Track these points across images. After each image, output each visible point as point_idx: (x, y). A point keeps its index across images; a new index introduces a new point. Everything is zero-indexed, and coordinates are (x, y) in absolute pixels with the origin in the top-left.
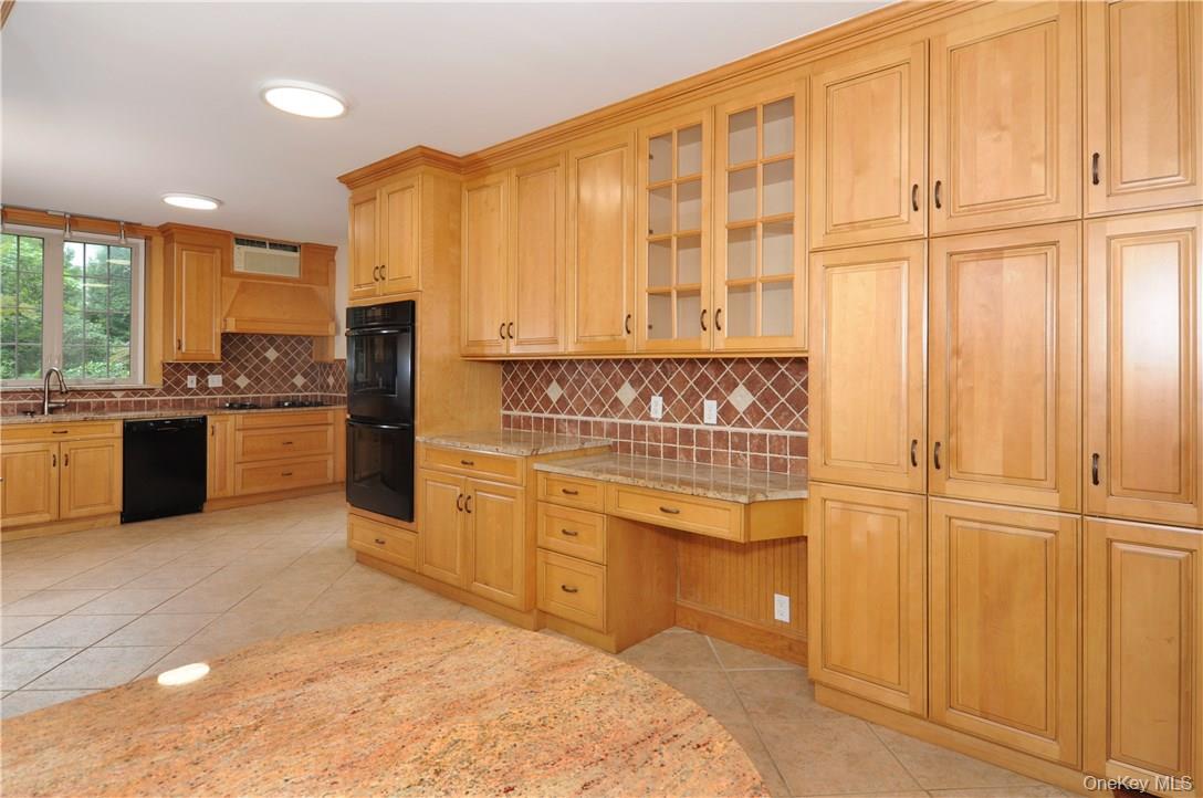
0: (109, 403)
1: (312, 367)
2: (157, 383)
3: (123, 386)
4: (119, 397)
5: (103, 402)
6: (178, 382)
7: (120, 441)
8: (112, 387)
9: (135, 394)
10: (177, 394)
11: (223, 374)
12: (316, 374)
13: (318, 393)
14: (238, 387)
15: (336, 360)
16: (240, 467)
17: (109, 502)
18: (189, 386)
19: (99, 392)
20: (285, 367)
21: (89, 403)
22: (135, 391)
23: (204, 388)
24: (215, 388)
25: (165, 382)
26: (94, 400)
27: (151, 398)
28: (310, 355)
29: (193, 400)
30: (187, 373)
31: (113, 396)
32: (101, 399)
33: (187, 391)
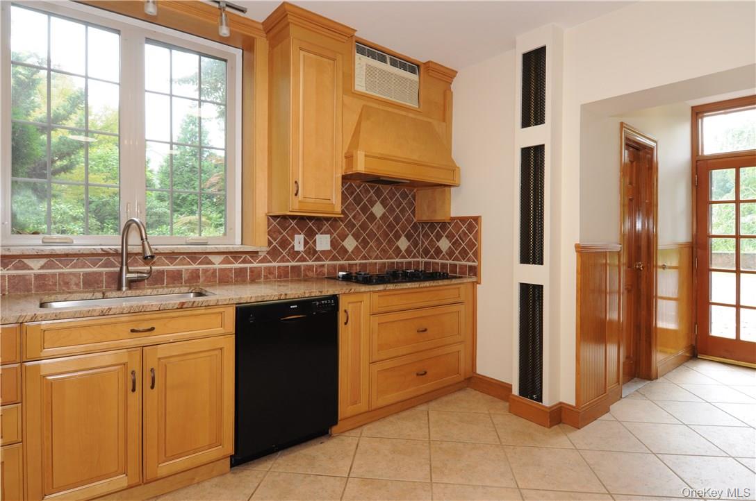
0: (205, 271)
1: (415, 227)
2: (261, 243)
3: (222, 248)
4: (217, 263)
5: (198, 270)
6: (285, 243)
7: (232, 339)
8: (209, 248)
9: (236, 259)
10: (283, 260)
11: (331, 234)
12: (418, 235)
13: (420, 259)
14: (346, 251)
15: (453, 219)
16: (376, 368)
17: (218, 442)
18: (296, 249)
19: (193, 256)
20: (391, 227)
21: (179, 273)
22: (235, 255)
23: (311, 251)
24: (323, 252)
25: (270, 243)
26: (186, 268)
27: (255, 265)
28: (413, 212)
29: (299, 267)
30: (294, 232)
31: (210, 263)
32: (195, 266)
33: (294, 254)
